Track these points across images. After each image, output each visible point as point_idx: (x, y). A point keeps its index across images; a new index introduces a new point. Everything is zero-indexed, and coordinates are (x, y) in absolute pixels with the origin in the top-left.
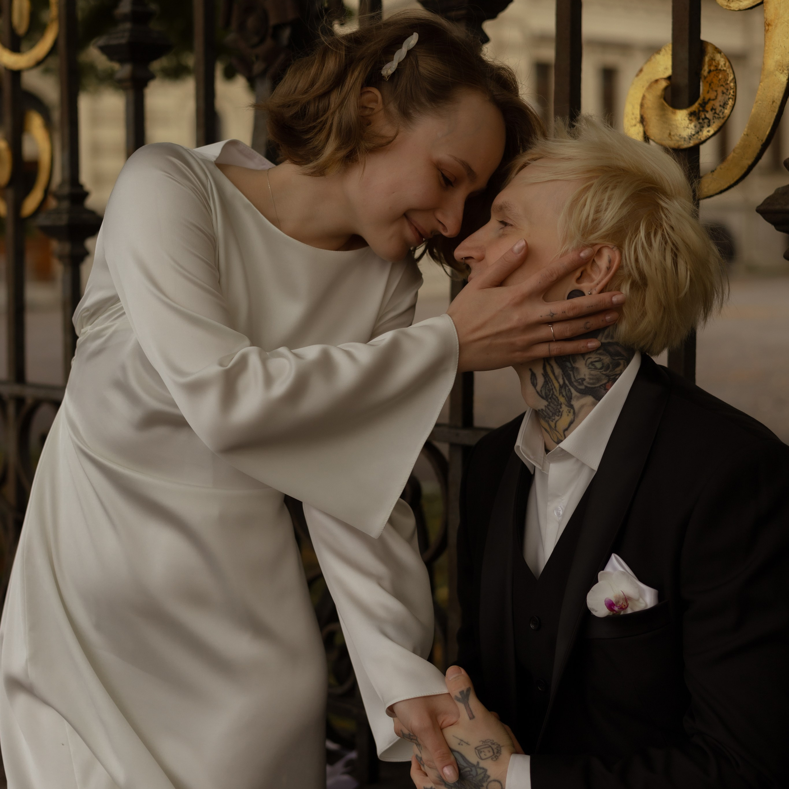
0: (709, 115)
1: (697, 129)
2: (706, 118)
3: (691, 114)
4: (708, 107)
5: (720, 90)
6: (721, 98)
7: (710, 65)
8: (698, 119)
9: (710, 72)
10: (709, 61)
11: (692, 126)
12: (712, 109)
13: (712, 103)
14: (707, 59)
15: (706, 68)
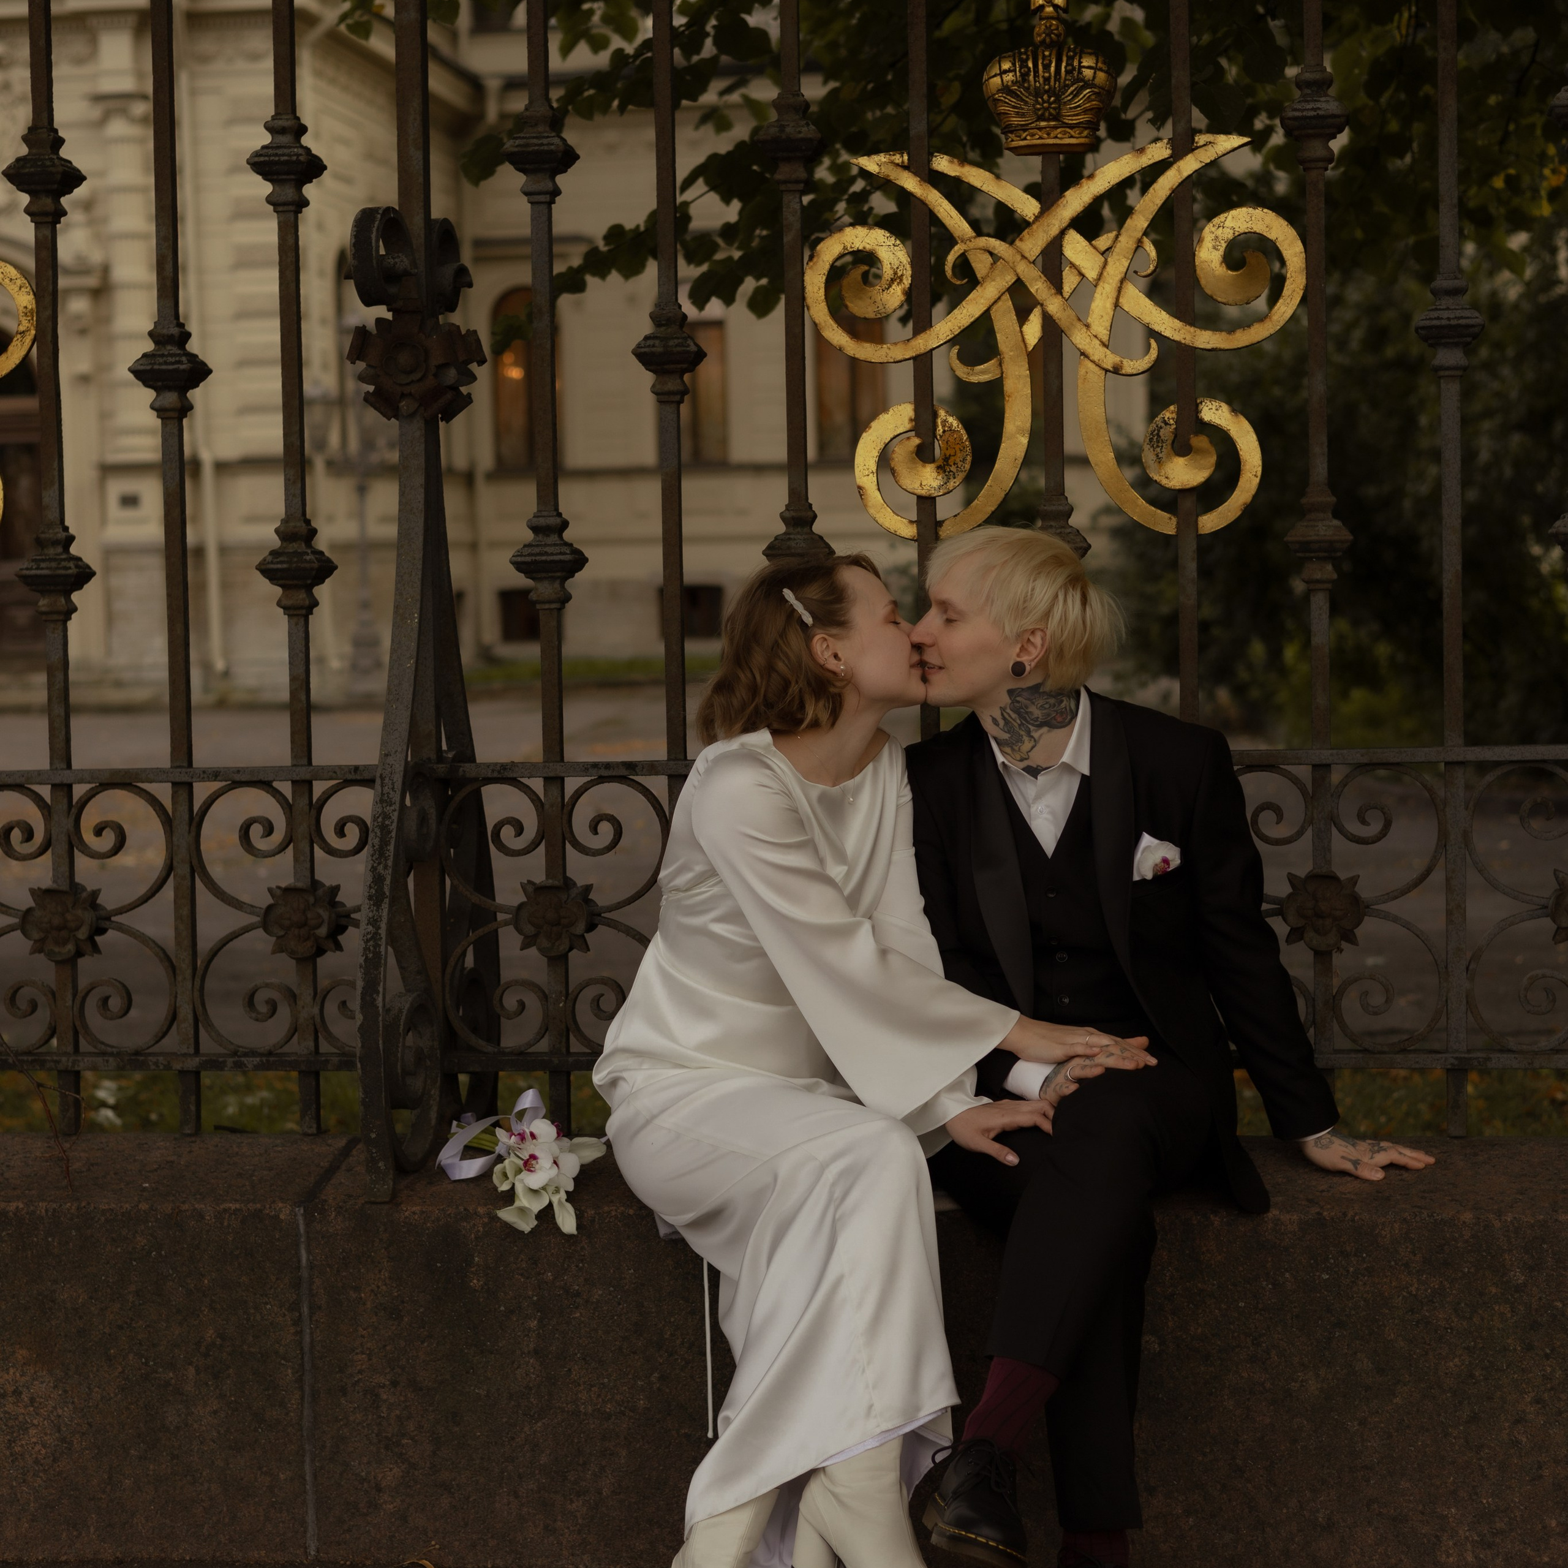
0: (953, 468)
1: (945, 480)
2: (951, 471)
3: (938, 468)
4: (951, 462)
5: (957, 447)
6: (959, 454)
7: (944, 426)
8: (945, 472)
9: (944, 431)
10: (942, 422)
11: (940, 477)
12: (954, 464)
13: (952, 459)
14: (939, 421)
15: (940, 429)
